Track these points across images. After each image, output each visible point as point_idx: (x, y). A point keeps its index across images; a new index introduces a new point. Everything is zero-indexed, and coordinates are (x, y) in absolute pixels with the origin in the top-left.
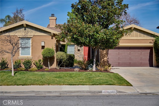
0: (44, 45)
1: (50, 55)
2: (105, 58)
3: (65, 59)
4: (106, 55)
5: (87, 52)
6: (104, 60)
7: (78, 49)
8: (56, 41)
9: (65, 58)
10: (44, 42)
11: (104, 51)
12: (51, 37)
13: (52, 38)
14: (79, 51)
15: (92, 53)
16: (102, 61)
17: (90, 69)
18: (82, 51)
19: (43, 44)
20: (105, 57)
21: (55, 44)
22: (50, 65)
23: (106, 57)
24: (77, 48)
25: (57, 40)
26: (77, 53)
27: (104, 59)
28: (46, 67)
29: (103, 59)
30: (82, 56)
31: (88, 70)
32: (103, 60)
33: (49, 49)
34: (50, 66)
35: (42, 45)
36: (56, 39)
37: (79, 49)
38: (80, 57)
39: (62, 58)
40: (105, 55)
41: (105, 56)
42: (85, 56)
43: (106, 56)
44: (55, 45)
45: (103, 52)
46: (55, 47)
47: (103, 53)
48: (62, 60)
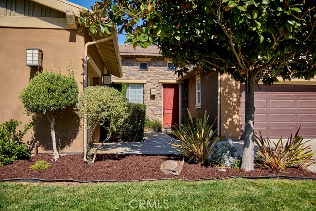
0: (36, 63)
1: (52, 102)
2: (235, 116)
3: (122, 120)
4: (237, 107)
5: (172, 101)
6: (232, 122)
7: (152, 94)
8: (86, 49)
9: (123, 117)
10: (40, 51)
11: (232, 97)
12: (68, 33)
13: (72, 40)
14: (154, 99)
15: (182, 103)
16: (228, 123)
17: (227, 162)
18: (159, 98)
19: (32, 58)
20: (234, 114)
21: (83, 60)
22: (57, 145)
23: (238, 114)
24: (149, 92)
25: (89, 47)
26: (150, 104)
27: (233, 119)
28: (46, 149)
29: (230, 119)
30: (160, 109)
31: (216, 163)
32: (230, 122)
33: (53, 77)
34: (58, 150)
35: (29, 62)
36: (86, 42)
37: (154, 94)
38: (155, 112)
39: (105, 113)
40: (234, 107)
41: (235, 109)
42: (167, 111)
43: (238, 111)
44: (84, 66)
45: (229, 99)
46: (84, 74)
47: (230, 101)
48: (107, 123)
